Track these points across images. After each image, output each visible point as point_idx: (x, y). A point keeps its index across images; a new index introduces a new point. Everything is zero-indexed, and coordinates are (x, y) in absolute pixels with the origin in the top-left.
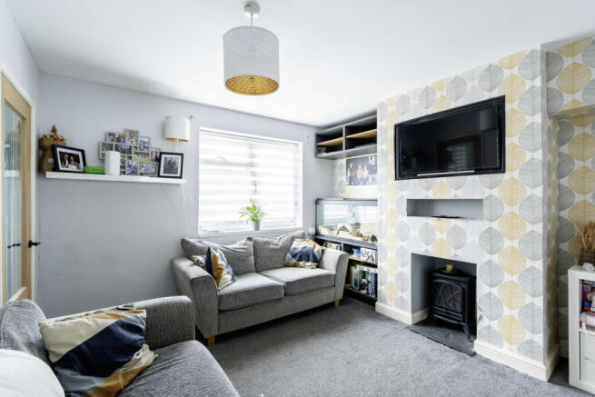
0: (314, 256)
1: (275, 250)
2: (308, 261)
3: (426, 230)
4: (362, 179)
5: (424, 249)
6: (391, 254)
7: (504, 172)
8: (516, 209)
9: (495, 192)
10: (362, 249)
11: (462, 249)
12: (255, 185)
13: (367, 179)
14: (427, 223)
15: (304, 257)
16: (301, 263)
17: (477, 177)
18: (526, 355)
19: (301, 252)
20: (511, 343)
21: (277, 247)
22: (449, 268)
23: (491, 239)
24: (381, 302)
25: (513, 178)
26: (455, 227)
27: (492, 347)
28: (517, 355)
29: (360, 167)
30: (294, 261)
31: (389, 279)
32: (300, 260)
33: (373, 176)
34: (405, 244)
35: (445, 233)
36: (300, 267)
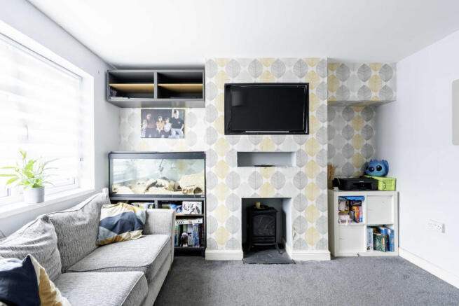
0: (139, 221)
1: (83, 227)
2: (133, 230)
3: (254, 177)
4: (163, 132)
5: (253, 193)
6: (221, 203)
7: (308, 134)
8: (314, 158)
9: (303, 147)
10: (184, 203)
11: (282, 189)
12: (26, 127)
13: (170, 133)
14: (255, 172)
15: (128, 226)
16: (124, 235)
17: (292, 136)
18: (320, 249)
19: (121, 220)
20: (312, 245)
21: (86, 222)
22: (258, 205)
23: (300, 179)
24: (210, 249)
25: (313, 138)
26: (277, 173)
27: (301, 252)
28: (315, 251)
29: (160, 119)
30: (113, 235)
31: (220, 225)
32: (122, 231)
33: (177, 130)
34: (235, 192)
35: (270, 179)
36: (124, 240)
